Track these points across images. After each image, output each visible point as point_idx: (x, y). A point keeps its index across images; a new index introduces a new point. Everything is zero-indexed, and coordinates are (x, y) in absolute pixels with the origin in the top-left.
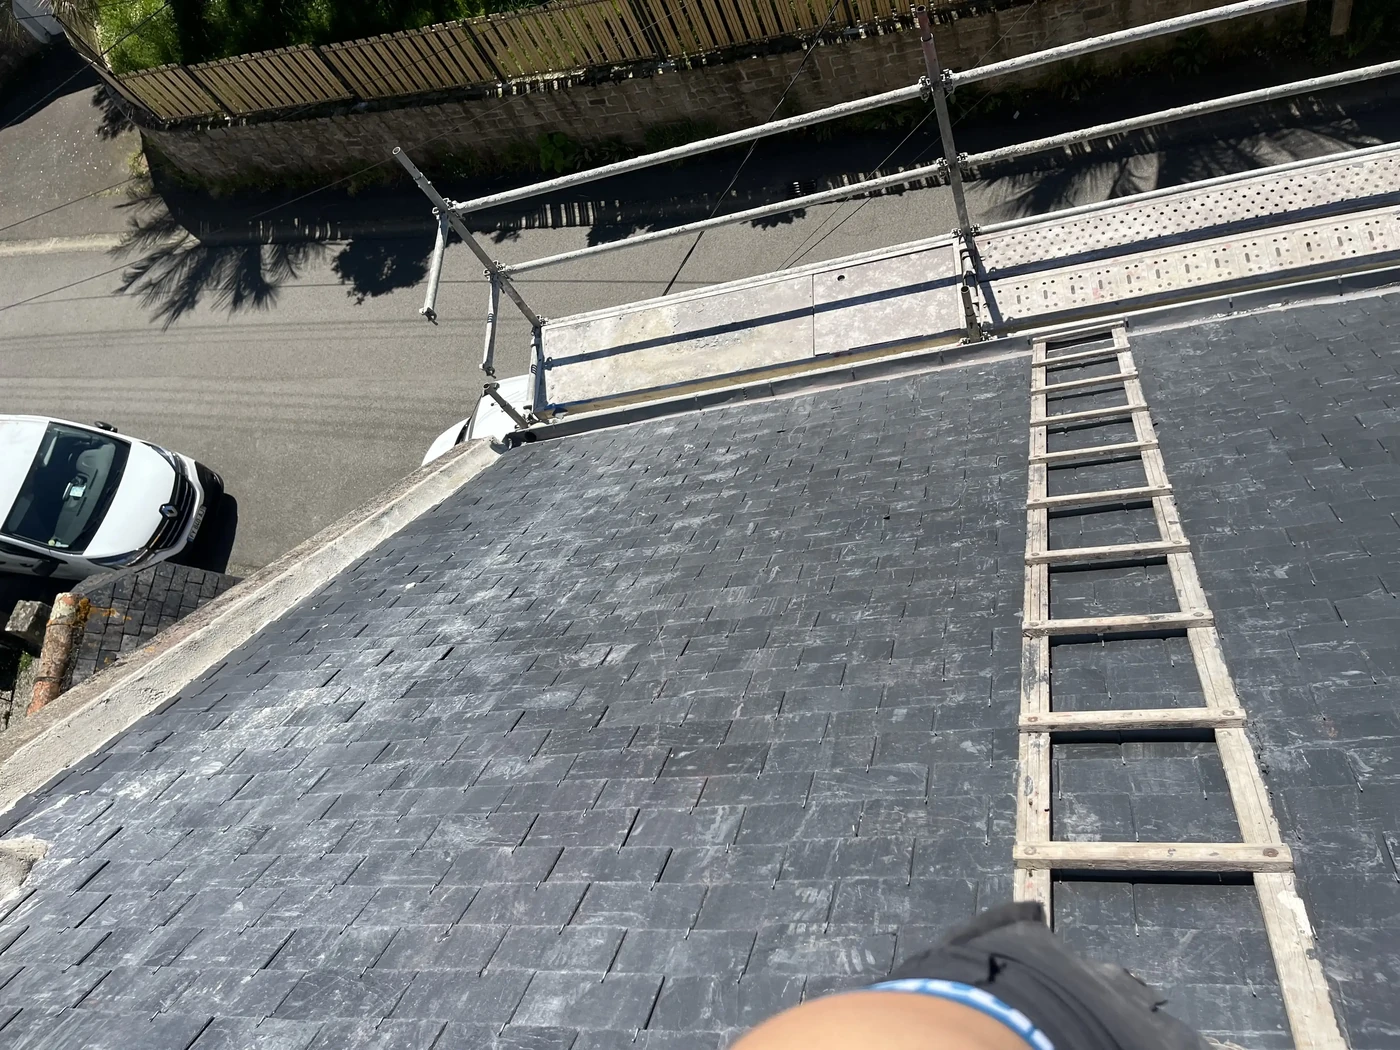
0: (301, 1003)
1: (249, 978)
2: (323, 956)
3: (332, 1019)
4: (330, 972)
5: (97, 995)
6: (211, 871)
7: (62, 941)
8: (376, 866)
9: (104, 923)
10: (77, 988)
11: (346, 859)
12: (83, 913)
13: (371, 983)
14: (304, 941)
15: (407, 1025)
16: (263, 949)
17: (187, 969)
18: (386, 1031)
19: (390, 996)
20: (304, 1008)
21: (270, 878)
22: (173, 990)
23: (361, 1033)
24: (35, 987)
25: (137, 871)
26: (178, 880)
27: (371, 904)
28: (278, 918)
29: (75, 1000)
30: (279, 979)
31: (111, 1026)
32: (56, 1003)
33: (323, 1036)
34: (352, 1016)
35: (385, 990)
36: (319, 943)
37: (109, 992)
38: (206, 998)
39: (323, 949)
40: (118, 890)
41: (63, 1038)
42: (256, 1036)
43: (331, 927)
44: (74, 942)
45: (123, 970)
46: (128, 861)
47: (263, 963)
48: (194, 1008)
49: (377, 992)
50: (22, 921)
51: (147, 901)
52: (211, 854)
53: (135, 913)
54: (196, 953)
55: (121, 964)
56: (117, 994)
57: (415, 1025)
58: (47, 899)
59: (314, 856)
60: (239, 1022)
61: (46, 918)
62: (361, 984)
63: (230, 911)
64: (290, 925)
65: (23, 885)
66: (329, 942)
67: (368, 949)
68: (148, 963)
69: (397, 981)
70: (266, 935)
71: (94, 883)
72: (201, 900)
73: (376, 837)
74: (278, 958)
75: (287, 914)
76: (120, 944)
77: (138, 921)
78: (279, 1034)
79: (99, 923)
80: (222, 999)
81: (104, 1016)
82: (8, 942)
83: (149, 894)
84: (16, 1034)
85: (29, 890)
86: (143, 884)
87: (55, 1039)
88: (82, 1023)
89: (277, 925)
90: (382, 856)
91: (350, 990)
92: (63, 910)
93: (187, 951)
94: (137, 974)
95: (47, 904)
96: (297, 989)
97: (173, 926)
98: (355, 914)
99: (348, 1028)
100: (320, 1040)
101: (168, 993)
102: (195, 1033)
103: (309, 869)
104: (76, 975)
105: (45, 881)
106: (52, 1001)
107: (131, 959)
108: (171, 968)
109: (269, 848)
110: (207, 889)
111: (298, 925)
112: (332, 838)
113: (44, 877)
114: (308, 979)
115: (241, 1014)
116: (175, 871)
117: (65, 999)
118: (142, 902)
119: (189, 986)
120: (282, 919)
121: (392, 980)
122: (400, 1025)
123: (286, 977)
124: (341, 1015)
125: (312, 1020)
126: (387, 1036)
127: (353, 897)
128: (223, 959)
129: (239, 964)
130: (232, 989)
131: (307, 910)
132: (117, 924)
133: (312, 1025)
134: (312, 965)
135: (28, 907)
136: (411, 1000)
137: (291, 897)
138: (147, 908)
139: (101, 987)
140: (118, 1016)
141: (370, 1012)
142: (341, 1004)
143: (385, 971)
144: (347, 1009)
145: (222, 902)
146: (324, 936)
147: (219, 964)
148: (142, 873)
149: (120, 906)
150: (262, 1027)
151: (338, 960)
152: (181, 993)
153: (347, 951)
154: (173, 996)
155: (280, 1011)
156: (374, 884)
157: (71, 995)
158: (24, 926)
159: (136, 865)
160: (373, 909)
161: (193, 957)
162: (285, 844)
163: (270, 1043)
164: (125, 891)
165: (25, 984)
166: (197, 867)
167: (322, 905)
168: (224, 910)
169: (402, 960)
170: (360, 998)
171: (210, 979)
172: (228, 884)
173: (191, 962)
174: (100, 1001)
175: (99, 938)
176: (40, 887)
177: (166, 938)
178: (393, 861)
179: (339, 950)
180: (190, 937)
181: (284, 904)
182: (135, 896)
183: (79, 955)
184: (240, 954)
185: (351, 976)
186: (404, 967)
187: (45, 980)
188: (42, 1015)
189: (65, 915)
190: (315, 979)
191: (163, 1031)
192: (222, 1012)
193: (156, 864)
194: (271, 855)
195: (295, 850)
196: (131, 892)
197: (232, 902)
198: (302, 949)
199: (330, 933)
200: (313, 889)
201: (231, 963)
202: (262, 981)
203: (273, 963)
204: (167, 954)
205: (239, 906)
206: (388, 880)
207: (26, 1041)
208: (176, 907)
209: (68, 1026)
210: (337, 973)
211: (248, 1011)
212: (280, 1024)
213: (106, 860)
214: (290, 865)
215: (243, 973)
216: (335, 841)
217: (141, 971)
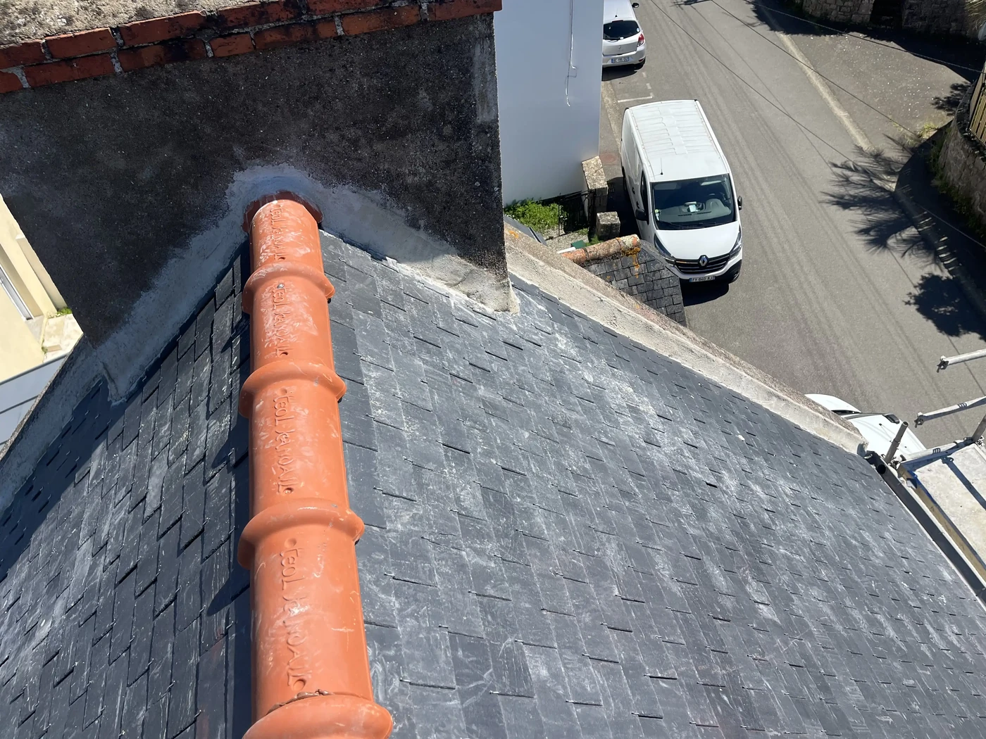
0: (492, 500)
1: (495, 462)
2: (519, 500)
3: (490, 525)
4: (513, 509)
5: (459, 383)
6: (538, 407)
7: (477, 348)
8: (574, 506)
9: (493, 365)
10: (458, 370)
11: (572, 485)
12: (493, 351)
13: (515, 538)
14: (522, 484)
15: (502, 575)
16: (511, 462)
17: (487, 424)
18: (495, 563)
19: (513, 555)
20: (491, 504)
21: (546, 444)
22: (476, 423)
23: (489, 547)
24: (452, 347)
25: (523, 368)
26: (527, 392)
27: (555, 515)
28: (529, 462)
29: (454, 372)
30: (500, 480)
31: (448, 399)
32: (449, 363)
33: (481, 524)
34: (496, 536)
35: (515, 550)
36: (524, 494)
37: (463, 388)
38: (478, 444)
39: (523, 498)
40: (511, 363)
41: (435, 377)
42: (469, 484)
43: (534, 496)
44: (479, 355)
45: (476, 390)
46: (527, 360)
47: (504, 466)
48: (471, 439)
49: (512, 545)
50: (479, 321)
51: (512, 382)
52: (546, 402)
53: (504, 379)
54: (496, 424)
55: (478, 386)
56: (463, 393)
57: (503, 580)
58: (493, 329)
59: (567, 464)
60: (473, 469)
61: (485, 334)
62: (513, 532)
63: (523, 431)
64: (528, 470)
65: (495, 312)
66: (528, 500)
67: (531, 526)
68: (483, 400)
69: (522, 555)
70: (518, 459)
71: (509, 347)
72: (522, 411)
73: (590, 497)
74: (510, 473)
75: (532, 466)
76: (486, 380)
77: (500, 383)
78: (474, 497)
79: (492, 363)
80: (480, 453)
81: (451, 392)
82: (467, 321)
83: (515, 381)
84: (429, 352)
85: (494, 317)
86: (518, 374)
87: (433, 373)
88: (444, 382)
89: (525, 463)
90: (582, 507)
91: (508, 527)
92: (492, 340)
93: (496, 419)
94: (476, 398)
95: (491, 330)
96: (498, 494)
97: (504, 403)
98: (546, 507)
99: (490, 538)
100: (478, 523)
101: (473, 420)
102: (459, 447)
103: (558, 464)
104: (465, 366)
105: (501, 322)
106: (449, 361)
107: (482, 391)
108: (485, 414)
109: (561, 435)
110: (529, 412)
111: (529, 476)
112: (579, 469)
113: (503, 321)
114: (505, 498)
115: (476, 468)
116: (531, 388)
117: (452, 367)
118: (510, 379)
119: (480, 430)
120: (529, 465)
121: (521, 551)
122: (501, 570)
123: (502, 484)
124: (494, 528)
125: (487, 513)
126: (493, 565)
127: (555, 501)
128: (499, 441)
129: (499, 452)
130: (487, 455)
131: (538, 476)
132: (495, 373)
133: (483, 514)
134: (512, 495)
135: (486, 321)
136: (514, 569)
137: (542, 463)
138: (508, 384)
139: (463, 382)
140: (454, 399)
141: (501, 546)
142: (499, 525)
143: (524, 544)
144: (498, 531)
145: (525, 424)
146: (529, 495)
147: (496, 439)
148: (524, 371)
149: (504, 369)
150: (474, 485)
151: (520, 511)
152: (475, 428)
153: (527, 514)
154: (473, 424)
155: (485, 490)
156: (566, 510)
157: (455, 369)
158: (477, 324)
159: (526, 366)
160: (552, 519)
161: (494, 424)
162: (566, 442)
163: (468, 494)
164: (512, 367)
165: (451, 341)
166: (537, 399)
167: (544, 485)
168: (522, 427)
169: (533, 552)
170: (507, 536)
171: (487, 441)
172: (535, 421)
173: (491, 424)
174: (457, 386)
175: (485, 367)
176: (498, 322)
177: (498, 403)
178: (582, 516)
179: (525, 508)
180: (502, 416)
181: (537, 461)
182: (511, 374)
183: (473, 361)
184: (505, 450)
185: (515, 523)
186: (530, 555)
187: (458, 352)
188: (441, 359)
189: (490, 342)
190: (506, 502)
191: (455, 429)
192: (474, 456)
193: (530, 376)
194: (557, 437)
195: (565, 450)
196: (512, 370)
197: (527, 430)
198: (518, 485)
199: (532, 497)
200: (550, 474)
201: (498, 447)
202: (496, 470)
203: (506, 472)
204: (491, 408)
205: (527, 435)
206: (571, 518)
207: (427, 358)
208: (514, 399)
209: (441, 376)
210: (514, 514)
211: (479, 471)
212: (478, 494)
213: (523, 348)
214: (557, 452)
215: (496, 458)
216: (579, 472)
217: (480, 399)
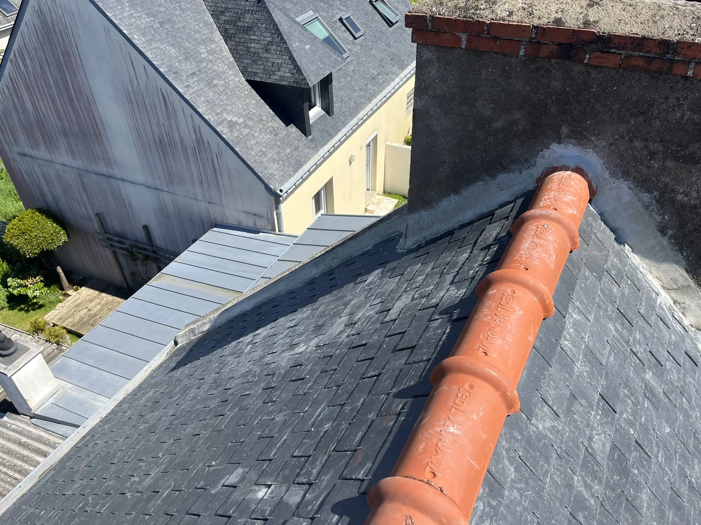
0: (616, 458)
1: (632, 433)
2: (636, 472)
3: (605, 474)
4: (628, 475)
5: (634, 359)
6: (687, 416)
7: (662, 344)
8: (679, 508)
9: (668, 363)
10: (638, 349)
11: (684, 490)
12: (674, 353)
13: (619, 497)
14: (645, 463)
15: (596, 514)
16: (645, 441)
17: (640, 402)
18: (595, 502)
19: (611, 506)
20: (613, 460)
21: (680, 446)
22: (632, 395)
23: (597, 488)
24: (642, 331)
25: (691, 380)
26: (684, 400)
27: (658, 502)
28: (659, 450)
29: (634, 349)
30: (629, 447)
31: (620, 365)
32: (633, 341)
33: (599, 468)
34: (605, 484)
35: (614, 504)
36: (643, 471)
37: (635, 365)
38: (626, 410)
39: (640, 472)
40: (683, 370)
41: (618, 345)
42: (605, 434)
43: (650, 478)
44: (660, 349)
45: (645, 372)
46: (697, 376)
47: (638, 440)
48: (622, 404)
49: (614, 499)
50: (673, 326)
51: (676, 384)
52: (696, 417)
53: (671, 378)
54: (648, 407)
55: (647, 371)
56: (634, 368)
57: (594, 518)
58: (682, 337)
59: (688, 473)
60: (613, 426)
61: (673, 337)
62: (619, 491)
63: (666, 425)
64: (655, 456)
65: (690, 326)
66: (643, 476)
67: (636, 497)
68: (646, 383)
69: (617, 511)
70: (651, 443)
71: (688, 359)
72: (673, 411)
73: (695, 511)
74: (639, 448)
75: (660, 455)
76: (657, 370)
77: (667, 379)
78: (604, 445)
79: (668, 361)
80: (624, 418)
81: (625, 362)
82: (664, 320)
83: (679, 385)
84: (623, 324)
85: (687, 329)
86: (685, 382)
87: (618, 340)
88: (623, 352)
89: (655, 449)
90: (684, 512)
91: (618, 485)
92: (676, 344)
93: (649, 402)
94: (642, 378)
95: (680, 337)
96: (623, 457)
97: (662, 396)
98: (654, 492)
99: (600, 482)
100: (597, 465)
101: (631, 392)
102: (611, 404)
103: (681, 469)
104: (645, 350)
105: (691, 336)
106: (635, 339)
107: (649, 376)
108: (642, 394)
109: (695, 448)
110: (678, 414)
111: (653, 460)
112: (697, 484)
113: (693, 336)
114: (627, 463)
115: (616, 427)
116: (690, 399)
117: (635, 345)
118: (676, 382)
119: (633, 402)
120: (658, 453)
121: (618, 508)
122: (596, 510)
123: (630, 452)
124: (607, 478)
125: (607, 463)
126: (592, 502)
127: (664, 493)
128: (643, 420)
129: (639, 428)
130: (629, 424)
131: (660, 466)
132: (666, 369)
133: (604, 463)
134: (633, 465)
135: (679, 328)
136: (606, 518)
137: (669, 459)
138: (672, 384)
139: (638, 361)
140: (624, 368)
141: (605, 494)
142: (612, 479)
143: (624, 505)
144: (609, 482)
145: (671, 422)
146: (646, 474)
147: (641, 417)
148: (690, 382)
149: (675, 371)
150: (608, 437)
151: (633, 481)
152: (630, 399)
153: (637, 487)
154: (629, 395)
155: (614, 447)
156: (669, 505)
157: (636, 348)
158: (671, 327)
159: (694, 380)
160: (655, 504)
161: (646, 405)
162: (696, 457)
163: (600, 440)
164: (682, 374)
165: (644, 327)
166: (690, 409)
167: (662, 475)
168: (667, 422)
169: (627, 516)
170: (613, 490)
171: (635, 413)
172: (679, 425)
173: (644, 404)
174: (631, 360)
175: (661, 360)
176: (688, 334)
177: (657, 393)
178: (680, 519)
179: (638, 481)
180: (656, 405)
181: (665, 454)
182: (679, 378)
183: (654, 351)
184: (645, 429)
185: (625, 486)
186: (623, 516)
187: (645, 336)
188: (630, 335)
189: (674, 345)
190: (626, 467)
191: (614, 389)
192: (619, 418)
193: (694, 389)
194: (692, 449)
195: (693, 462)
196: (681, 376)
197: (670, 427)
198: (642, 461)
199: (647, 477)
200: (671, 470)
201: (640, 424)
202: (630, 439)
203: (637, 445)
204: (649, 392)
205: (668, 430)
206: (670, 515)
207: (619, 328)
208: (671, 398)
209: (623, 346)
210: (627, 479)
211: (617, 431)
212: (608, 446)
213: (699, 365)
214: (685, 459)
215: (635, 430)
216: (695, 486)
217: (643, 380)
